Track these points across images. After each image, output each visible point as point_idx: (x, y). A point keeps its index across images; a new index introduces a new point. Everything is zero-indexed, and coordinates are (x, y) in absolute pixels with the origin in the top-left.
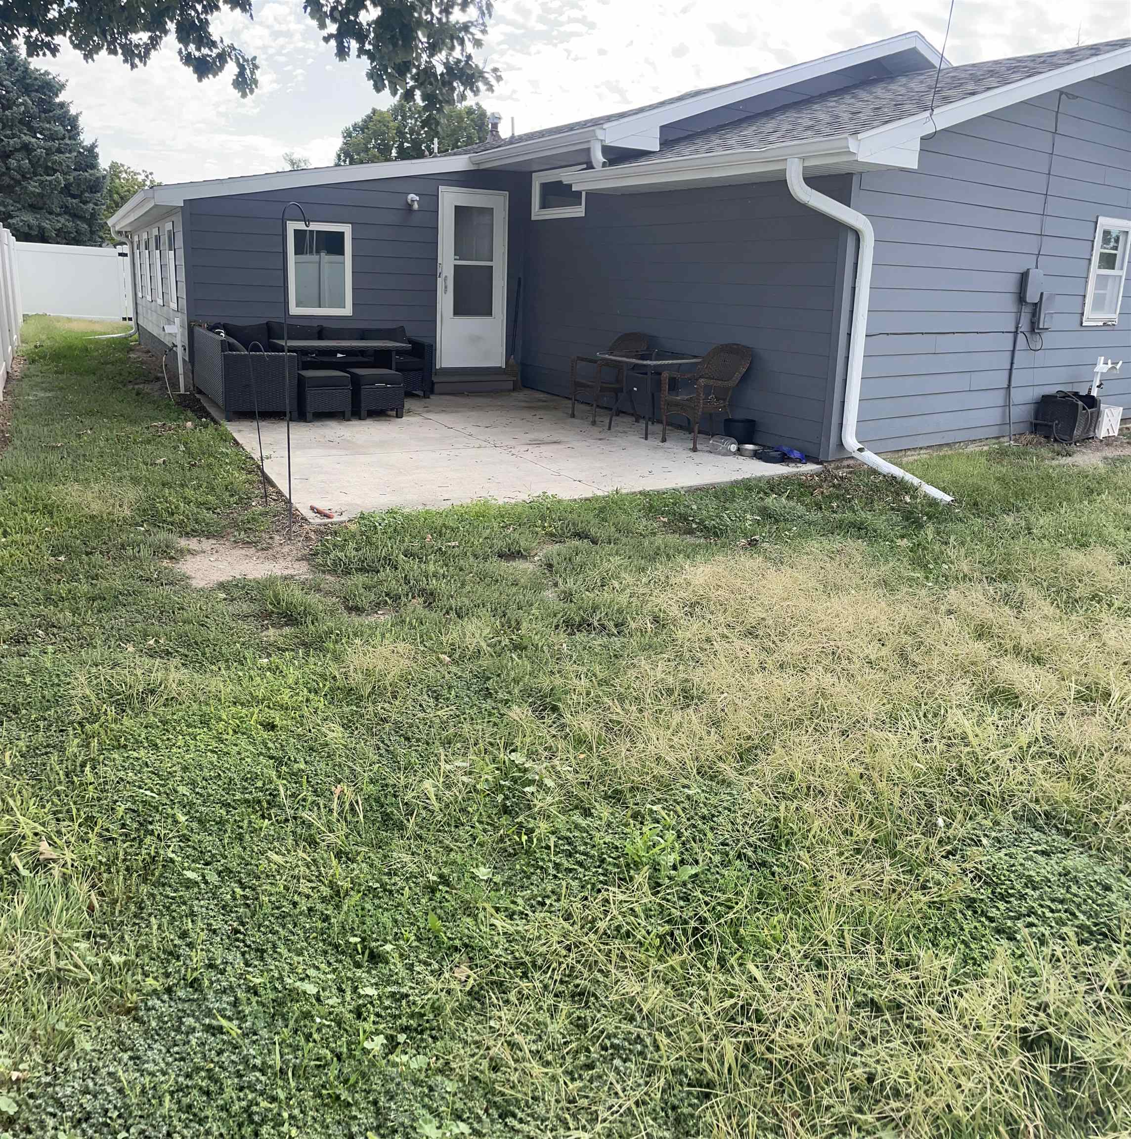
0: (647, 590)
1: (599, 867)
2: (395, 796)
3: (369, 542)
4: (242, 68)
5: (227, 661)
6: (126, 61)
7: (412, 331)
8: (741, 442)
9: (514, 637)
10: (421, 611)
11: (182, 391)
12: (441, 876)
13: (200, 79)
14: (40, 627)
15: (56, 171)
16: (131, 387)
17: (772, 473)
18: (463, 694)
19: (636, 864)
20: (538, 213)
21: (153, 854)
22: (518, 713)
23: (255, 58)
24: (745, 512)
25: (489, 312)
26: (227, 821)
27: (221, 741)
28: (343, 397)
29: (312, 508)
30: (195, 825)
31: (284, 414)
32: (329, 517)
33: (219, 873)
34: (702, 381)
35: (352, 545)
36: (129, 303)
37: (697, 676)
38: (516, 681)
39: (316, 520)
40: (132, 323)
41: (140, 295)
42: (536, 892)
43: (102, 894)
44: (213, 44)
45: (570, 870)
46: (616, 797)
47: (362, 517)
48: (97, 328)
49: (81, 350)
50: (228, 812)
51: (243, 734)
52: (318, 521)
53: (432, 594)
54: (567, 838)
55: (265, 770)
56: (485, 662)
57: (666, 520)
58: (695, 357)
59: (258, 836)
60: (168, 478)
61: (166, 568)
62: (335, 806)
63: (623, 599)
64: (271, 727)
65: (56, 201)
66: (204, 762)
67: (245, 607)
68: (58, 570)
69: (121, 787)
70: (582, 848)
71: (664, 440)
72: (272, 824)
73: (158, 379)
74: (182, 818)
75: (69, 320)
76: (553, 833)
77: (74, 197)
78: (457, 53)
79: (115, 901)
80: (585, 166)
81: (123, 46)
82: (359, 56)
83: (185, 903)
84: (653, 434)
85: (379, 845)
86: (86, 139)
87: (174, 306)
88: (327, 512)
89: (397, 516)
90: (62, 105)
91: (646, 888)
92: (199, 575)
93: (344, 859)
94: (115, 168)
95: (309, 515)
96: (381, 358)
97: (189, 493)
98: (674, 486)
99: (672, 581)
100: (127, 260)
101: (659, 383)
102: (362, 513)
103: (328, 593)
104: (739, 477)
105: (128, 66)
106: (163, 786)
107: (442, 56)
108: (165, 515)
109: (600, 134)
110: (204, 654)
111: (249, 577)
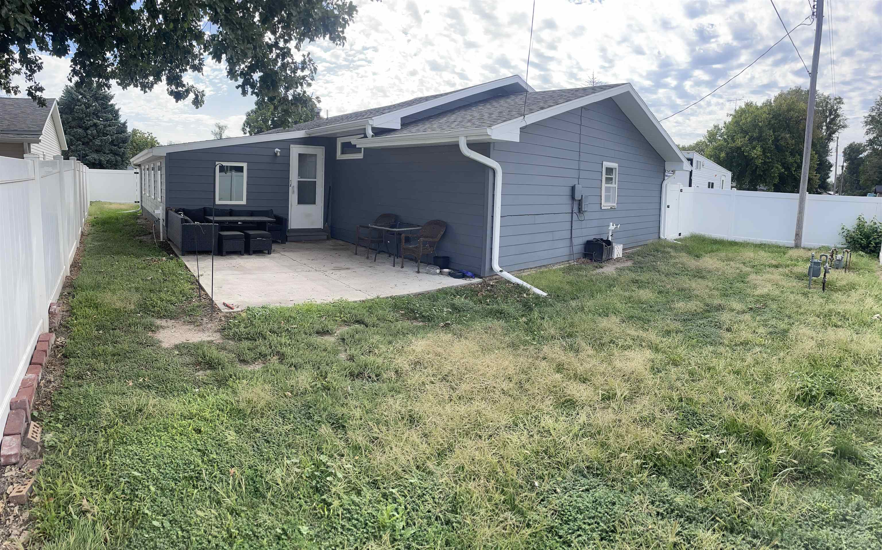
0: (393, 356)
1: (364, 528)
2: (262, 477)
3: (252, 324)
4: (197, 96)
5: (178, 391)
6: (142, 90)
7: (277, 212)
8: (442, 268)
9: (324, 383)
10: (277, 366)
11: (161, 240)
12: (283, 529)
13: (177, 102)
14: (89, 370)
15: (108, 135)
16: (137, 238)
17: (457, 284)
18: (296, 416)
19: (384, 527)
20: (339, 156)
21: (137, 509)
22: (325, 430)
23: (203, 91)
24: (443, 306)
25: (314, 202)
26: (175, 489)
27: (174, 440)
28: (240, 245)
29: (224, 304)
30: (159, 492)
31: (211, 252)
32: (232, 309)
33: (170, 522)
34: (422, 239)
35: (242, 325)
36: (138, 193)
37: (417, 408)
38: (325, 410)
39: (225, 310)
40: (139, 204)
41: (143, 193)
42: (331, 543)
43: (111, 533)
44: (184, 86)
45: (349, 530)
46: (374, 484)
47: (248, 309)
48: (123, 207)
49: (115, 219)
50: (176, 484)
51: (185, 435)
52: (227, 311)
53: (283, 354)
54: (348, 509)
55: (196, 459)
56: (309, 398)
57: (403, 312)
58: (419, 226)
59: (191, 499)
60: (153, 287)
61: (150, 337)
62: (230, 482)
63: (380, 360)
64: (199, 431)
65: (107, 148)
66: (165, 453)
67: (188, 359)
68: (98, 338)
69: (123, 468)
70: (355, 516)
71: (402, 267)
72: (199, 491)
73: (150, 233)
74: (153, 489)
75: (111, 203)
76: (341, 506)
77: (115, 145)
78: (299, 90)
79: (117, 538)
80: (363, 136)
81: (141, 83)
82: (252, 95)
83: (152, 540)
84: (398, 263)
85: (253, 506)
86: (122, 120)
87: (159, 200)
88: (231, 306)
89: (267, 310)
90: (112, 105)
91: (388, 543)
92: (165, 340)
93: (234, 514)
94: (135, 131)
95: (222, 307)
96: (260, 226)
97: (163, 295)
98: (408, 293)
99: (405, 349)
100: (138, 175)
101: (400, 240)
102: (248, 307)
103: (230, 351)
104: (440, 287)
105: (143, 92)
106: (144, 467)
107: (291, 92)
108: (151, 307)
109: (371, 122)
110: (167, 387)
111: (190, 341)
